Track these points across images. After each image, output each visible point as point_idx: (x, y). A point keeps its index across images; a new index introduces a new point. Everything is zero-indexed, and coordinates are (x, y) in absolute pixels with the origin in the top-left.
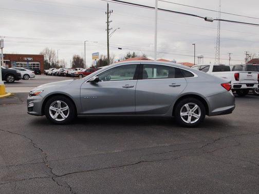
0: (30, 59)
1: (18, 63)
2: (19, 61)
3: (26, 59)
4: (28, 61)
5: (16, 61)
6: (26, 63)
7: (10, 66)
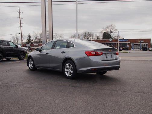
0: (142, 41)
1: (135, 44)
2: (136, 43)
3: (140, 41)
4: (141, 43)
5: (134, 43)
6: (140, 44)
7: (130, 46)
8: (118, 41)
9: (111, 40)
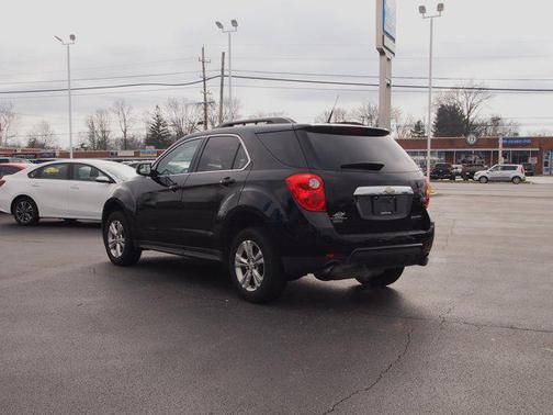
7: (540, 161)
8: (501, 142)
9: (471, 139)
